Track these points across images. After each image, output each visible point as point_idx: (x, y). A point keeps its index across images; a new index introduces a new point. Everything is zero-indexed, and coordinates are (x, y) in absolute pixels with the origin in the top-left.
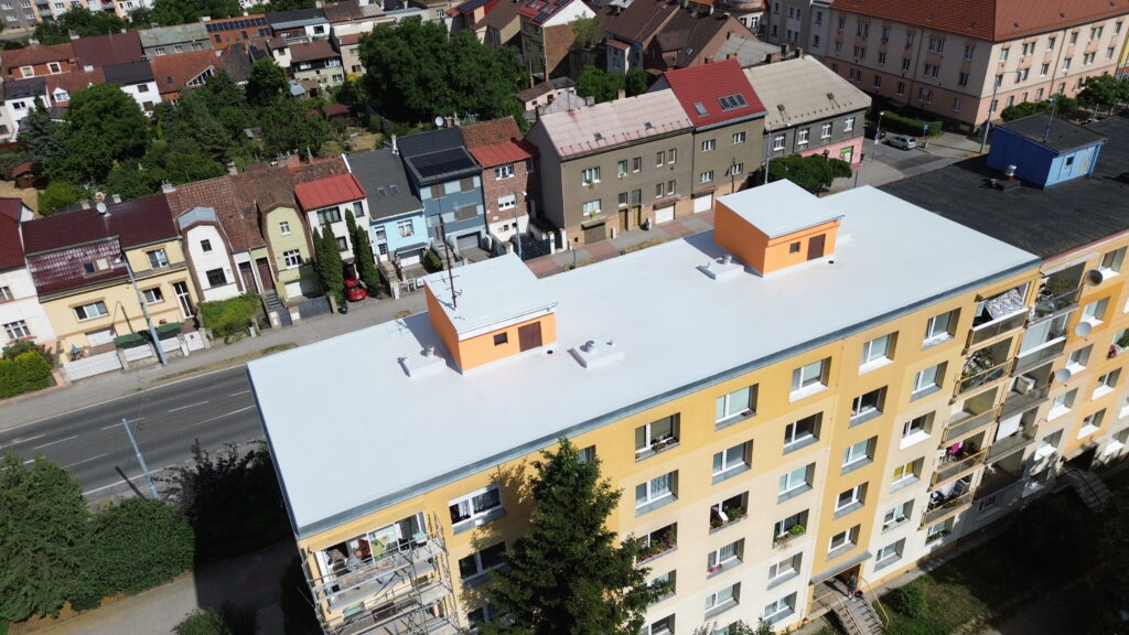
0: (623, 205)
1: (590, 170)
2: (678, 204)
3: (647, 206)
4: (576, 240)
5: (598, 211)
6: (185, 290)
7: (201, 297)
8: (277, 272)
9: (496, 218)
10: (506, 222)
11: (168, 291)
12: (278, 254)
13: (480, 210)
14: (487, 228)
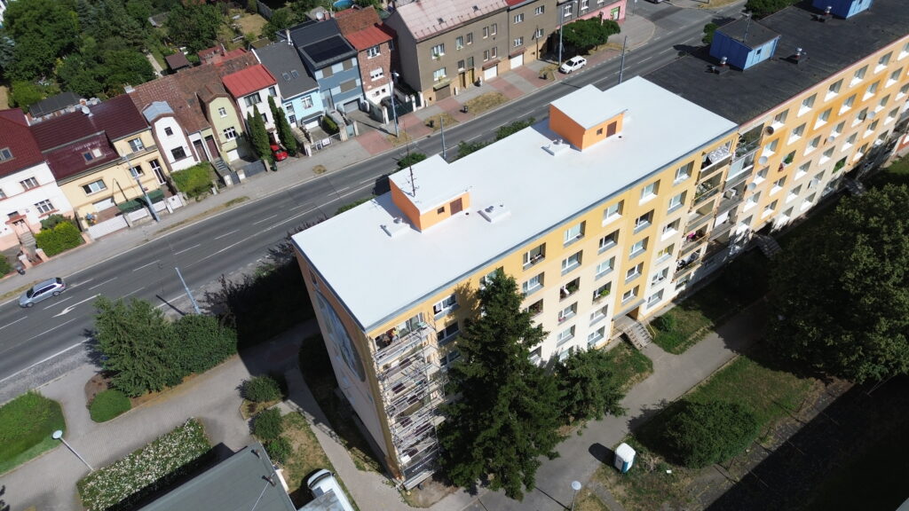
0: (461, 70)
1: (437, 47)
2: (499, 64)
3: (478, 68)
4: (430, 99)
5: (444, 76)
6: (158, 164)
7: (169, 169)
8: (220, 145)
9: (370, 87)
10: (377, 89)
11: (146, 167)
12: (220, 131)
13: (358, 82)
14: (364, 95)
